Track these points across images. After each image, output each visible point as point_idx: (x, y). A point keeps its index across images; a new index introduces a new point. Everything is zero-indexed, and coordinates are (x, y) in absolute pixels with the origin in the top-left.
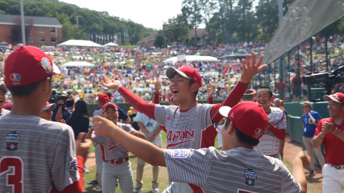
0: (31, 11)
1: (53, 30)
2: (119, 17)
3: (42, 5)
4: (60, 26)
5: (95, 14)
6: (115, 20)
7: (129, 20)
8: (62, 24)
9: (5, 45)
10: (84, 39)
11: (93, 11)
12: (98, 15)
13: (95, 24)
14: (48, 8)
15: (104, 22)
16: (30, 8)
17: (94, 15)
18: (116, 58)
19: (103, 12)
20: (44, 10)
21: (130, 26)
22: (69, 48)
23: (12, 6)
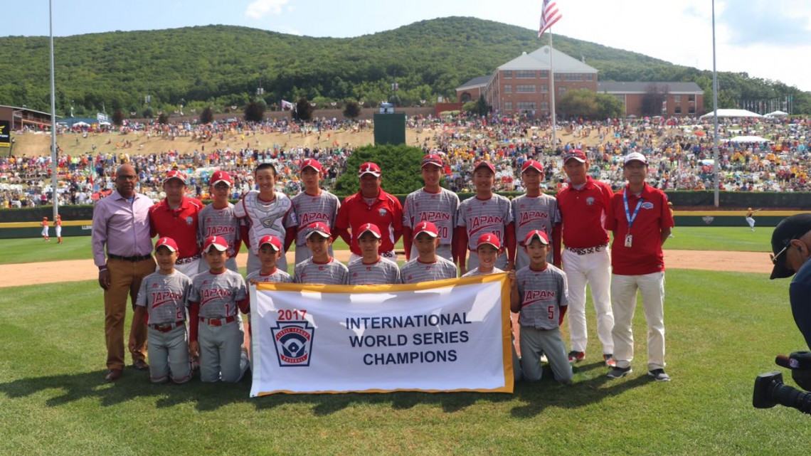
0: (646, 77)
1: (691, 98)
2: (762, 79)
3: (660, 69)
4: (702, 93)
5: (730, 77)
6: (757, 82)
7: (777, 81)
8: (703, 89)
9: (634, 118)
10: (732, 107)
11: (727, 73)
12: (734, 78)
13: (730, 89)
14: (668, 73)
15: (742, 87)
16: (646, 75)
17: (728, 77)
18: (792, 132)
19: (741, 74)
20: (663, 75)
21: (779, 89)
22: (721, 119)
23: (623, 74)
